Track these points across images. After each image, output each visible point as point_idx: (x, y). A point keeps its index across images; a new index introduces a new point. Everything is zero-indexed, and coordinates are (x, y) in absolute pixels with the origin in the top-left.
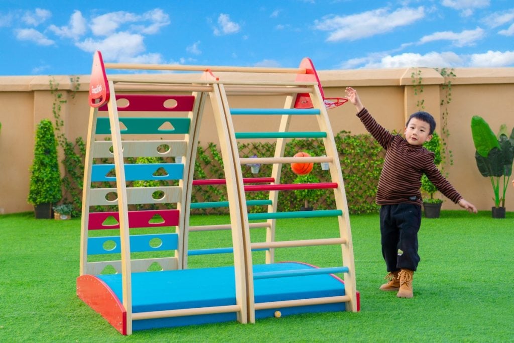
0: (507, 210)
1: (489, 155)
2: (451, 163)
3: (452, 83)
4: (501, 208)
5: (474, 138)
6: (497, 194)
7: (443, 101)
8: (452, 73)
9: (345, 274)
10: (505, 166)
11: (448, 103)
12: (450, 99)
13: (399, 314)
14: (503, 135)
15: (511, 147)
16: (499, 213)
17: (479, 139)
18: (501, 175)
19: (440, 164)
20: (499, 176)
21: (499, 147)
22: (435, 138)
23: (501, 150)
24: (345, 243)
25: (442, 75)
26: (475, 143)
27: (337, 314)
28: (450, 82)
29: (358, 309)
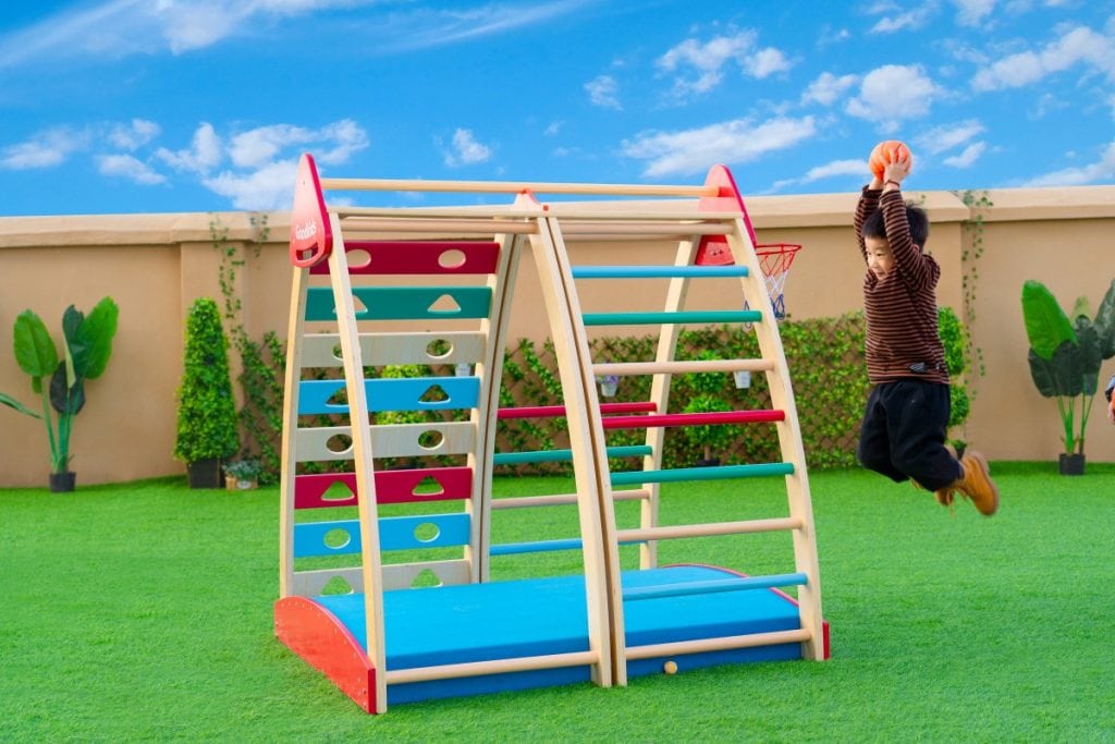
0: (1088, 459)
1: (1055, 354)
2: (981, 371)
3: (985, 219)
4: (1075, 455)
5: (1027, 324)
6: (1069, 429)
7: (966, 253)
8: (984, 199)
9: (801, 588)
10: (1085, 377)
11: (977, 256)
12: (981, 250)
13: (906, 664)
14: (1082, 317)
15: (1096, 339)
16: (1073, 465)
17: (1037, 324)
18: (1077, 394)
19: (963, 374)
20: (1074, 395)
21: (1075, 340)
22: (953, 325)
23: (1078, 345)
24: (800, 528)
25: (965, 202)
26: (1029, 332)
27: (787, 666)
28: (980, 217)
29: (826, 655)
